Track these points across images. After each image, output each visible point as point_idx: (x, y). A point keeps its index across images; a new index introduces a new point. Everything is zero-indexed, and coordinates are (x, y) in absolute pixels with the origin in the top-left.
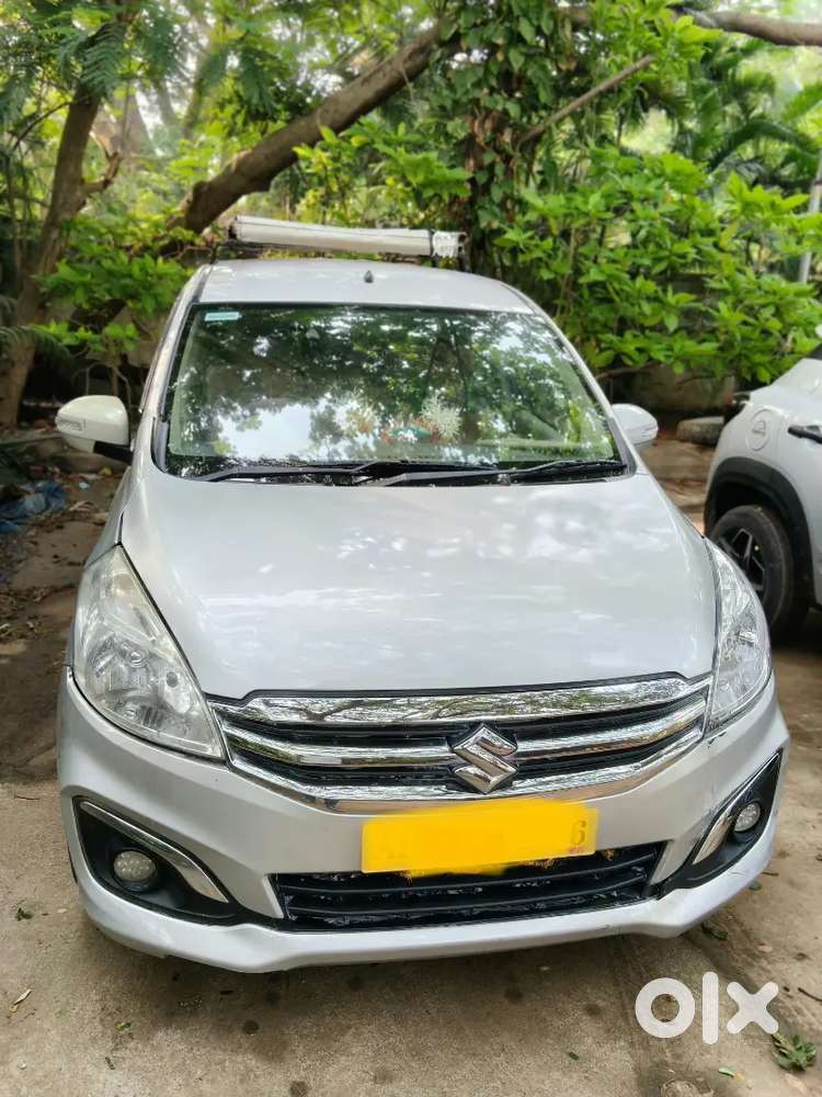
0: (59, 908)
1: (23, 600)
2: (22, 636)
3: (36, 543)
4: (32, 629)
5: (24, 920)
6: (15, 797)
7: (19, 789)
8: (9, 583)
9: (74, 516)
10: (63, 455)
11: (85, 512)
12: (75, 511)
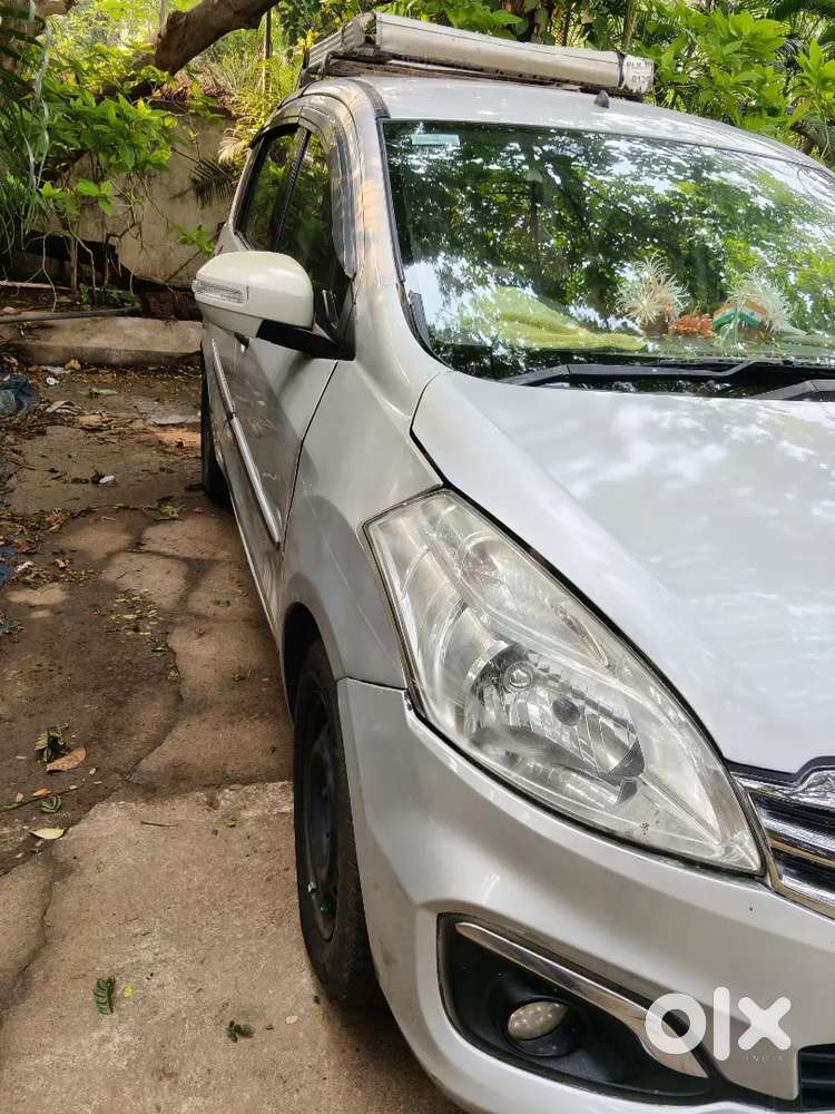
0: (286, 1015)
1: (34, 529)
2: (56, 579)
3: (18, 452)
4: (64, 568)
5: (242, 1041)
6: (143, 823)
7: (141, 809)
8: (8, 506)
9: (54, 419)
10: (21, 342)
11: (67, 414)
12: (54, 412)
